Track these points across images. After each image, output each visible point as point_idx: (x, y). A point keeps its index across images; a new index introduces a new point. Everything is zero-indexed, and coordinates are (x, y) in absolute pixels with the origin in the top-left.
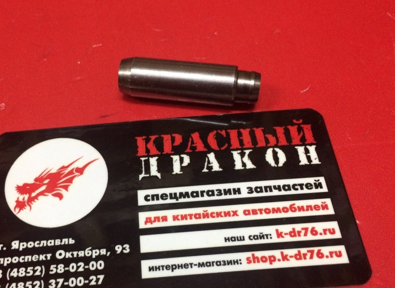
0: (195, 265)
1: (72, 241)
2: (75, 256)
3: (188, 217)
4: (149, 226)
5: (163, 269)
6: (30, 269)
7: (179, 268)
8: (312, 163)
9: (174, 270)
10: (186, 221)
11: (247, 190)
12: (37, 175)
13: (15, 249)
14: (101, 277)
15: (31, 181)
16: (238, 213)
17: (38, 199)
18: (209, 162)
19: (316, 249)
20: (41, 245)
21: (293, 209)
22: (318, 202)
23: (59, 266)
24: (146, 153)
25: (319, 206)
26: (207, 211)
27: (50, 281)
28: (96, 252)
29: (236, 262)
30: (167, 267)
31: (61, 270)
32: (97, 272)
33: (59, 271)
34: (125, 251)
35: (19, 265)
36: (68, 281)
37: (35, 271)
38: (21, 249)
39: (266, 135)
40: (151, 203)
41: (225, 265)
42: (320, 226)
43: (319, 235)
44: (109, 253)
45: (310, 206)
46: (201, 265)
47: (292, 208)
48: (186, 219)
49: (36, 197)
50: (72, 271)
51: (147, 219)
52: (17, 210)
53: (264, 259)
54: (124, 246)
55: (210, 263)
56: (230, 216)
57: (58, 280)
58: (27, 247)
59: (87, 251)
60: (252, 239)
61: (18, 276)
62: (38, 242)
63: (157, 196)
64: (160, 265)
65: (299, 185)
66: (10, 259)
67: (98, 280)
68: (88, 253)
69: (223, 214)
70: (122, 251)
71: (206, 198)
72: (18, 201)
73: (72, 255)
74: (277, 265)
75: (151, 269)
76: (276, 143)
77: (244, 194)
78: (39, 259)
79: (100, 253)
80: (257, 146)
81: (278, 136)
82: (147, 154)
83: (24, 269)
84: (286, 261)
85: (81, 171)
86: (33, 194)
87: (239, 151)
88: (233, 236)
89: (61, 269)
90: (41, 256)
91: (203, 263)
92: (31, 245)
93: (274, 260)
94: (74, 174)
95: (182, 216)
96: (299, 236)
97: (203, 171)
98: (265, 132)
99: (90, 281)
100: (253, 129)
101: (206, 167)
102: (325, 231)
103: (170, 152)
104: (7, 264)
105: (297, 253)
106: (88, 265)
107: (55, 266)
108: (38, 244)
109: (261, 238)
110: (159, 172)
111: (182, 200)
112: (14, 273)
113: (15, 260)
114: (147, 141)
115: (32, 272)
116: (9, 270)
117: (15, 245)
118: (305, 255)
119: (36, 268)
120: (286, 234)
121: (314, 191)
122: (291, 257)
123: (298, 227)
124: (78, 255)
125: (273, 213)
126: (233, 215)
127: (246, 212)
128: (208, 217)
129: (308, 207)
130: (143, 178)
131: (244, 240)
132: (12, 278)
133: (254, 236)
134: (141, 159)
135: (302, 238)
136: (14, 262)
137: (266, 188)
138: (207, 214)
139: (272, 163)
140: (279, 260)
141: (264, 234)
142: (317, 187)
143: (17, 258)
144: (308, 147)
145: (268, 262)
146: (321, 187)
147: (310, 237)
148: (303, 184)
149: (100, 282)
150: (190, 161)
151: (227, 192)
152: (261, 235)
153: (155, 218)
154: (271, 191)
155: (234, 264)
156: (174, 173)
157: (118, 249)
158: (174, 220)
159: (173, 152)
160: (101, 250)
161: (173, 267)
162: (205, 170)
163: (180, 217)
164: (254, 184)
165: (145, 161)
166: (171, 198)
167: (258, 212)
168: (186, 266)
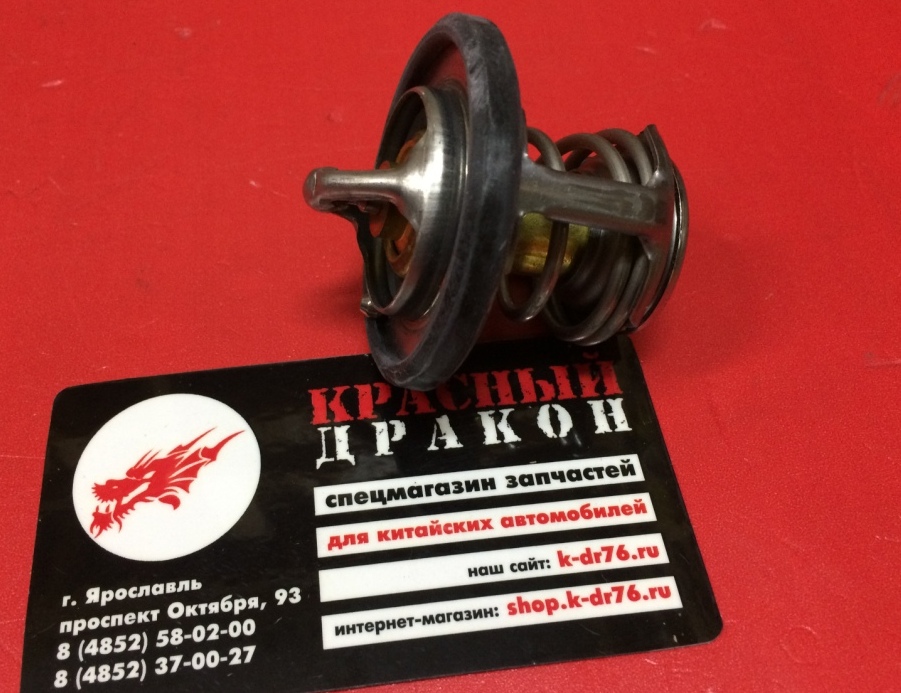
0: (418, 621)
1: (196, 585)
2: (203, 612)
3: (405, 534)
4: (336, 552)
5: (360, 631)
6: (120, 639)
7: (388, 628)
8: (616, 430)
9: (381, 632)
10: (402, 541)
11: (506, 482)
12: (131, 463)
13: (93, 604)
14: (251, 650)
15: (120, 474)
16: (492, 524)
17: (133, 509)
18: (439, 434)
19: (626, 585)
20: (140, 595)
21: (587, 514)
22: (628, 499)
23: (174, 632)
24: (328, 418)
25: (630, 508)
26: (437, 521)
27: (158, 661)
28: (240, 604)
29: (489, 613)
30: (369, 627)
31: (177, 639)
32: (242, 641)
33: (174, 642)
34: (292, 601)
35: (100, 634)
36: (190, 659)
37: (129, 644)
38: (103, 603)
39: (537, 382)
40: (338, 510)
41: (469, 618)
42: (632, 543)
43: (631, 559)
44: (263, 605)
45: (616, 508)
46: (427, 620)
47: (585, 513)
48: (402, 537)
49: (131, 505)
50: (198, 639)
51: (332, 539)
52: (96, 530)
53: (538, 606)
54: (292, 591)
55: (443, 615)
56: (477, 529)
57: (172, 658)
58: (114, 598)
59: (223, 603)
60: (515, 571)
61: (98, 653)
62: (135, 589)
63: (349, 496)
64: (355, 623)
65: (596, 469)
66: (83, 622)
67: (244, 655)
68: (227, 606)
69: (465, 527)
70: (287, 601)
71: (435, 498)
72: (97, 515)
73: (198, 610)
74: (562, 616)
75: (339, 631)
76: (554, 395)
77: (502, 489)
78: (136, 620)
79: (248, 606)
80: (523, 402)
81: (558, 381)
82: (329, 421)
83: (109, 640)
84: (575, 608)
85: (211, 454)
86: (126, 500)
87: (492, 412)
88: (484, 565)
89: (177, 637)
90: (140, 614)
91: (431, 617)
92: (121, 594)
93: (556, 607)
94: (200, 459)
95: (393, 532)
96: (598, 561)
97: (429, 449)
98: (535, 377)
99: (231, 658)
100: (516, 371)
101: (433, 441)
102: (641, 551)
103: (370, 416)
104: (79, 632)
105: (594, 592)
106: (227, 628)
107: (166, 632)
108: (134, 592)
109: (531, 568)
110: (351, 454)
111: (393, 503)
112: (92, 648)
113: (94, 623)
114: (330, 396)
115: (123, 646)
116: (83, 642)
117: (93, 595)
118: (608, 596)
119: (131, 638)
120: (575, 559)
121: (621, 479)
122: (584, 600)
123: (595, 545)
124: (207, 610)
125: (553, 521)
126: (484, 528)
127: (506, 522)
128: (440, 533)
129: (611, 508)
130: (324, 464)
131: (502, 571)
132: (87, 656)
133: (520, 564)
134: (319, 429)
135: (603, 566)
136: (91, 627)
137: (539, 476)
138: (439, 527)
139: (549, 432)
140: (564, 607)
141: (536, 560)
142: (625, 474)
143: (96, 620)
144: (610, 401)
145: (545, 611)
146: (633, 473)
147: (616, 564)
148: (602, 469)
149: (248, 659)
150: (407, 431)
151: (472, 486)
152: (532, 562)
153: (346, 537)
154: (548, 482)
155: (486, 616)
156: (379, 454)
157: (281, 596)
158: (380, 539)
159: (375, 416)
160: (250, 600)
161: (379, 627)
162: (433, 447)
163: (390, 535)
164: (517, 471)
165: (326, 433)
166: (374, 500)
167: (527, 520)
168: (401, 623)
